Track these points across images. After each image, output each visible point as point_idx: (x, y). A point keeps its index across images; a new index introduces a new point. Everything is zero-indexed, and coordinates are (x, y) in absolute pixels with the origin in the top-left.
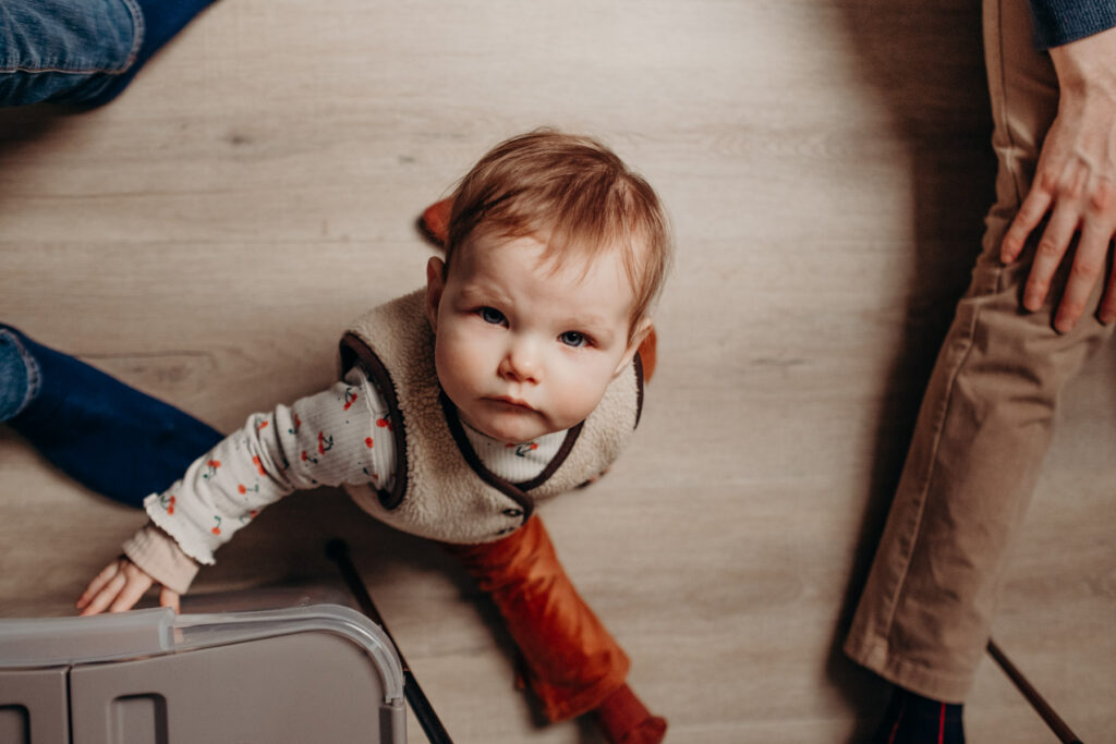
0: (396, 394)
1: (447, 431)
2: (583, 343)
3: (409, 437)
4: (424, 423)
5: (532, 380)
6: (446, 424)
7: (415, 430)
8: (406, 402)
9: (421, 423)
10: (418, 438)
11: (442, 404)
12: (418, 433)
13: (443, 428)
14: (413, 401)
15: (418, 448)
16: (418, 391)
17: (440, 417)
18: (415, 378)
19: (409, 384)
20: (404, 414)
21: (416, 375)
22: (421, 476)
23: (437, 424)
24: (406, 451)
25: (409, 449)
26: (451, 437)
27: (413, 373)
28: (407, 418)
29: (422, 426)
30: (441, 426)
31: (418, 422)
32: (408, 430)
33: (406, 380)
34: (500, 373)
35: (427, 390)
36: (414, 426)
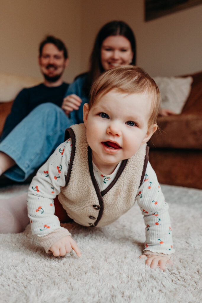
0: (75, 142)
1: (87, 158)
2: (134, 125)
3: (75, 156)
4: (82, 153)
5: (117, 135)
6: (87, 156)
7: (78, 154)
8: (78, 145)
9: (81, 152)
10: (78, 157)
11: (88, 150)
12: (79, 155)
13: (86, 157)
14: (80, 145)
15: (77, 160)
16: (83, 143)
17: (87, 153)
18: (83, 139)
19: (80, 140)
20: (76, 148)
21: (84, 138)
22: (75, 170)
23: (85, 155)
24: (73, 161)
25: (74, 160)
26: (88, 161)
27: (83, 137)
28: (77, 150)
29: (81, 154)
30: (86, 156)
31: (80, 152)
32: (76, 154)
33: (80, 139)
34: (107, 133)
35: (85, 143)
36: (78, 153)
